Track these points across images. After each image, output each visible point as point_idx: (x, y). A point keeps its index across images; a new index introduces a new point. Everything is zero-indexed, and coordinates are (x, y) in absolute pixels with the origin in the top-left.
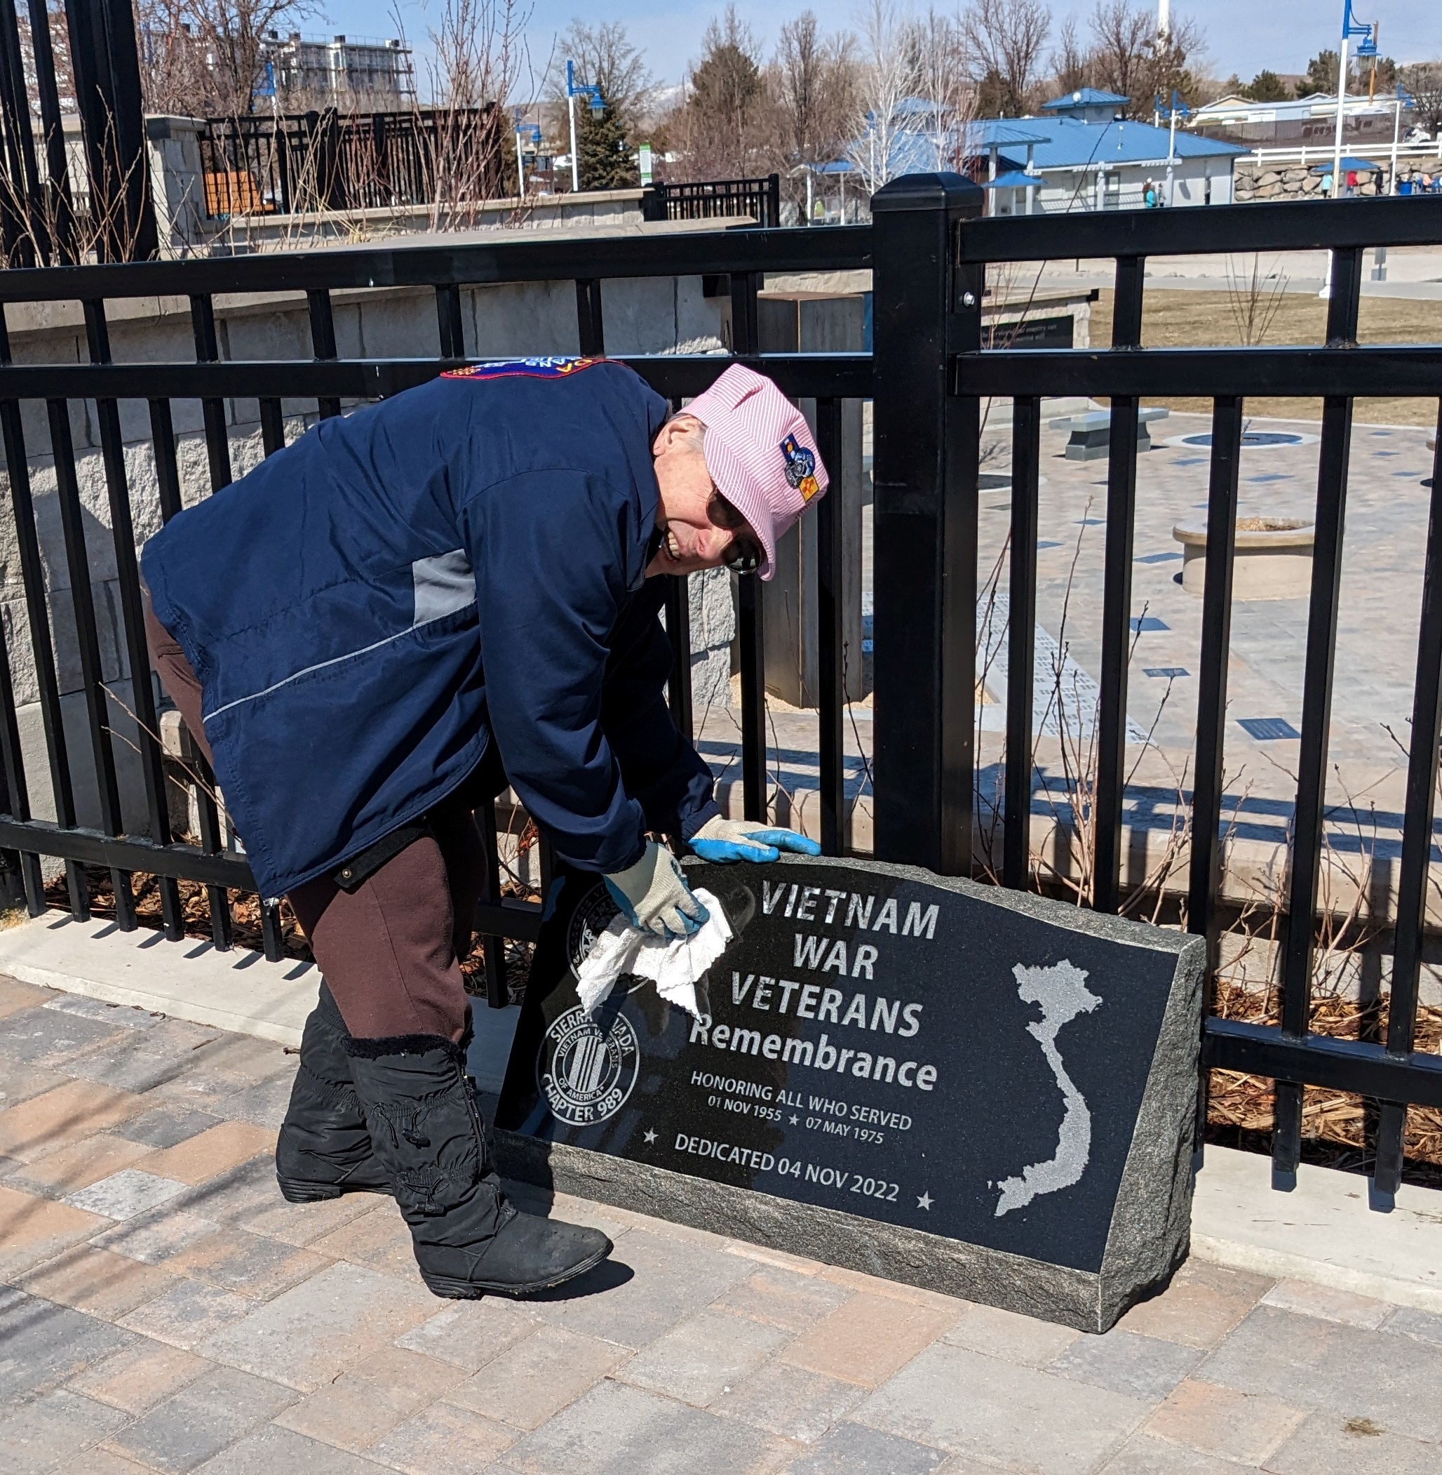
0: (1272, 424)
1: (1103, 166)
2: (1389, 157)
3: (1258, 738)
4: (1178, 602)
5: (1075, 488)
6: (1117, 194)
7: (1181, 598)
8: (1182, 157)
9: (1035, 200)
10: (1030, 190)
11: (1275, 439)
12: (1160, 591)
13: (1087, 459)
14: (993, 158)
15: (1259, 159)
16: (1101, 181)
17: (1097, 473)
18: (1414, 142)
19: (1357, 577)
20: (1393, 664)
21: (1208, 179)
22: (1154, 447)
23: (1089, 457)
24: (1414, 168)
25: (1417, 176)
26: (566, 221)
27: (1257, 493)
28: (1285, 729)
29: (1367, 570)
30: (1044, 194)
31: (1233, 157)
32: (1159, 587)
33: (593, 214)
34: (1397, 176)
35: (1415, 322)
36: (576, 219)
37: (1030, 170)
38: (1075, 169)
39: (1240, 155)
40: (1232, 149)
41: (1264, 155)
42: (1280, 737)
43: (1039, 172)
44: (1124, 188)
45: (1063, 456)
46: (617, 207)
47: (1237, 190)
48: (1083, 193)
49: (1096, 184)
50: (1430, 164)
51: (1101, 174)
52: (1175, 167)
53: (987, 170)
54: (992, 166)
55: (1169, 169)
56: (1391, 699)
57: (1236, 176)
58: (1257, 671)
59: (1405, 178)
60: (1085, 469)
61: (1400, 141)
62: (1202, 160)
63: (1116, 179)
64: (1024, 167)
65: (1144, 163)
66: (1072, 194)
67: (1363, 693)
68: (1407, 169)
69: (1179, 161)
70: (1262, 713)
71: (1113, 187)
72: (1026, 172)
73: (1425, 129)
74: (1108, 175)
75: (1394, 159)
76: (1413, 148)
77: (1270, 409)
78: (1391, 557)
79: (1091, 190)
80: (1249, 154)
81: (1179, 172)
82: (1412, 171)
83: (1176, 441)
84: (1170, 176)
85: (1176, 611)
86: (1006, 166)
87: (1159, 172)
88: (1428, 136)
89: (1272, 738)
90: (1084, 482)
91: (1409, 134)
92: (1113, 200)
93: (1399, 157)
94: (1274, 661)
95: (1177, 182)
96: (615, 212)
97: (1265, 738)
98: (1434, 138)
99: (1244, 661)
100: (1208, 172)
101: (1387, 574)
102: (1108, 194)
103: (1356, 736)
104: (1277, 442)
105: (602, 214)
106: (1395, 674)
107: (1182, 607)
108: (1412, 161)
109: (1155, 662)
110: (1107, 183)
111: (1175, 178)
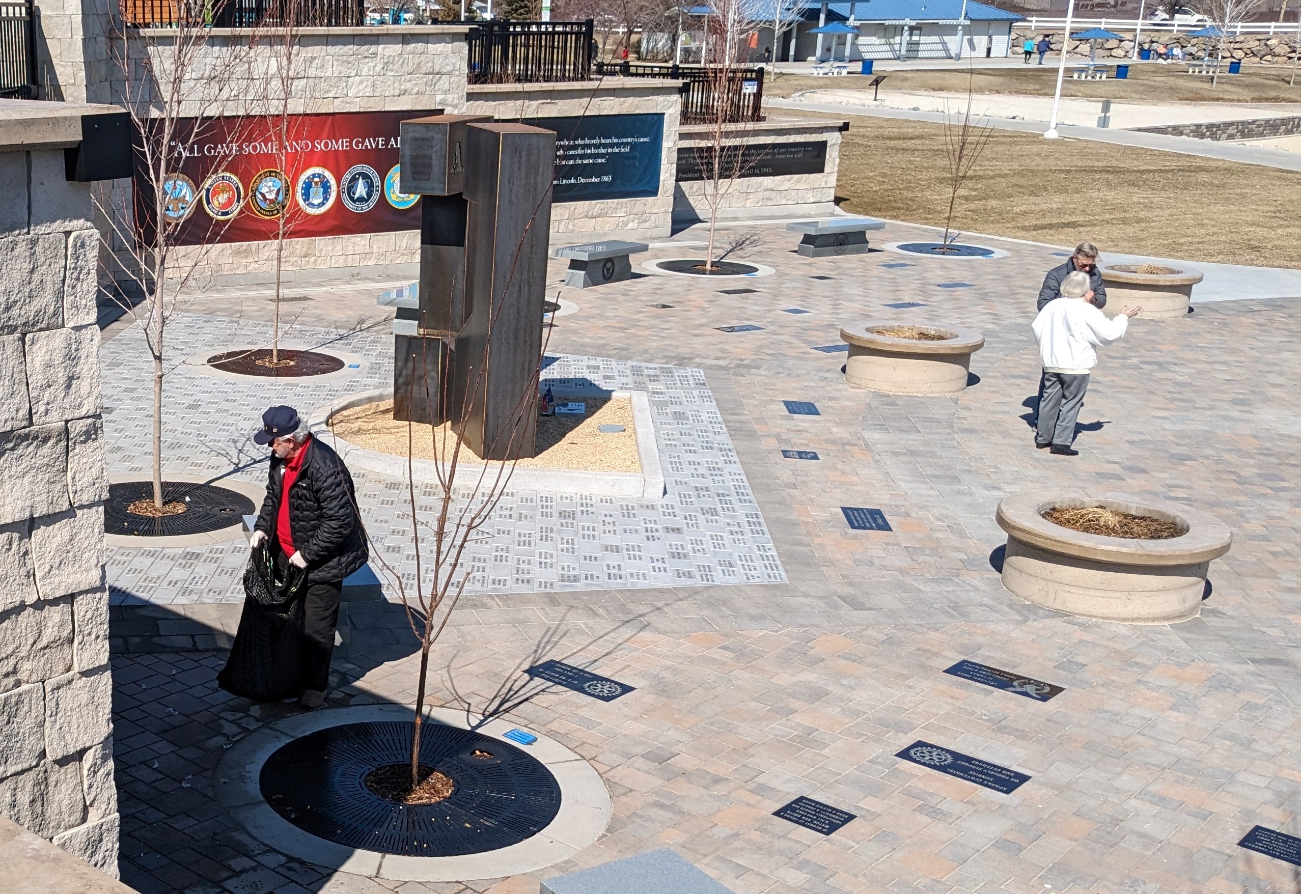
0: (976, 238)
1: (908, 21)
2: (1135, 30)
3: (853, 527)
4: (837, 390)
5: (794, 280)
6: (918, 43)
7: (840, 386)
8: (971, 20)
9: (853, 44)
10: (850, 37)
11: (972, 251)
12: (826, 378)
13: (813, 256)
14: (824, 10)
15: (1033, 24)
16: (906, 33)
17: (818, 269)
18: (1157, 20)
19: (993, 381)
20: (995, 467)
21: (990, 37)
22: (871, 250)
23: (816, 255)
24: (1154, 39)
25: (1155, 45)
26: (405, 46)
27: (939, 298)
28: (880, 521)
29: (1005, 376)
30: (861, 40)
31: (1011, 22)
32: (826, 375)
33: (427, 43)
34: (1140, 44)
35: (1115, 163)
36: (413, 45)
37: (852, 22)
38: (887, 23)
39: (1017, 21)
40: (1011, 16)
41: (1037, 21)
42: (871, 528)
43: (858, 23)
44: (924, 39)
45: (796, 252)
46: (447, 39)
47: (1014, 46)
48: (892, 41)
49: (902, 35)
50: (1167, 38)
51: (906, 28)
52: (964, 26)
53: (818, 19)
54: (822, 17)
55: (960, 28)
56: (981, 501)
57: (1013, 36)
58: (877, 462)
59: (1146, 46)
60: (810, 264)
61: (1144, 18)
62: (986, 23)
63: (918, 32)
64: (847, 19)
65: (940, 22)
66: (883, 41)
67: (959, 492)
68: (1148, 40)
69: (968, 22)
70: (865, 502)
71: (915, 38)
72: (848, 23)
73: (1165, 11)
74: (912, 29)
75: (1138, 32)
76: (1155, 25)
77: (978, 226)
78: (1029, 365)
79: (898, 39)
80: (1025, 20)
81: (967, 30)
82: (1152, 42)
83: (892, 247)
84: (960, 33)
85: (831, 399)
86: (832, 17)
87: (951, 30)
88: (1167, 17)
89: (865, 528)
90: (803, 275)
91: (1153, 14)
92: (914, 47)
93: (1142, 30)
94: (894, 454)
95: (966, 38)
96: (446, 43)
97: (859, 528)
98: (1172, 18)
99: (871, 451)
100: (990, 32)
101: (1020, 381)
102: (910, 43)
103: (939, 535)
104: (973, 255)
105: (435, 43)
106: (993, 476)
107: (838, 394)
108: (1152, 34)
109: (795, 444)
110: (911, 35)
111: (963, 35)
